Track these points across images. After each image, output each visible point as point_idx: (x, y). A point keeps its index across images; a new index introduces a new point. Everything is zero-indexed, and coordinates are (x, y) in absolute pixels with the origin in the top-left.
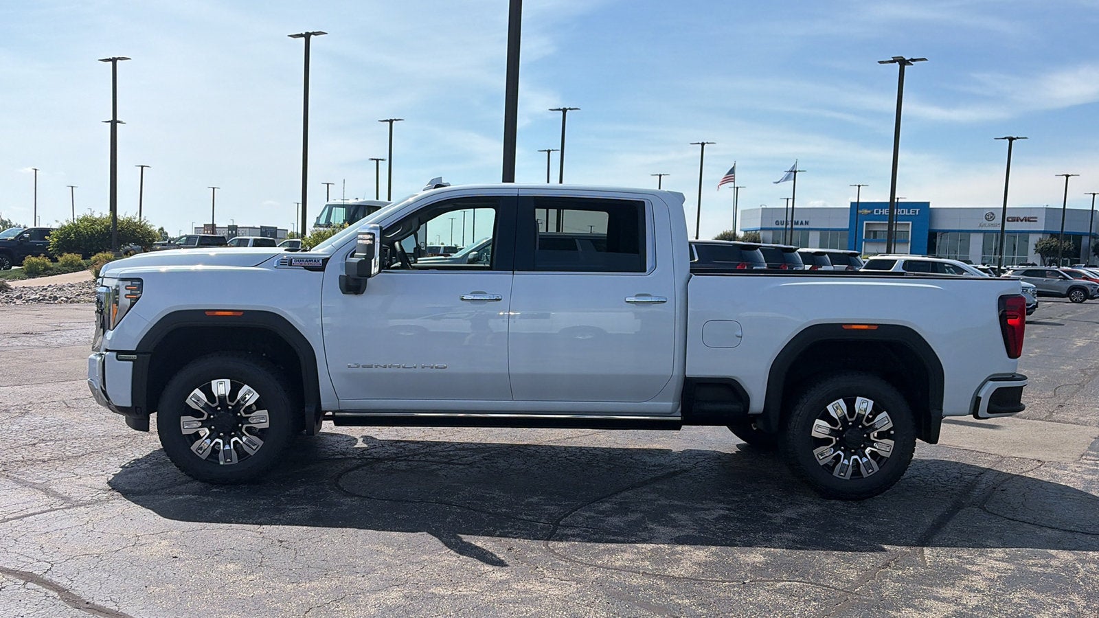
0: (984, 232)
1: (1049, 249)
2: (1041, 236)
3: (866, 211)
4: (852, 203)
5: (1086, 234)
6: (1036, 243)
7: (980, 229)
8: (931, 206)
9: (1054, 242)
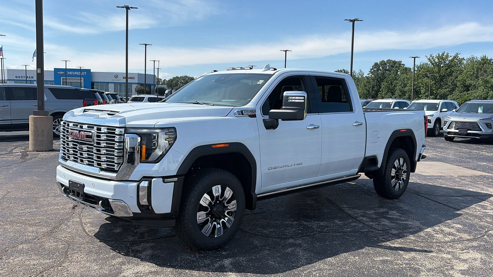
0: (114, 83)
1: (141, 90)
2: (137, 85)
3: (62, 73)
4: (54, 68)
5: (152, 85)
6: (135, 88)
7: (113, 82)
8: (91, 71)
9: (142, 87)
